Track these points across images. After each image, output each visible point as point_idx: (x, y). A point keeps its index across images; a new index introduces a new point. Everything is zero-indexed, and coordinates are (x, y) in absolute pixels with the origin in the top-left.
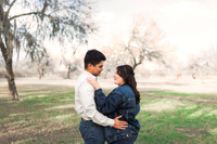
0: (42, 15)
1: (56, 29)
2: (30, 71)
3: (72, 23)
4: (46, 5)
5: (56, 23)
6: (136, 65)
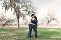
0: (26, 11)
1: (29, 14)
2: (22, 24)
3: (32, 12)
4: (27, 9)
5: (29, 12)
6: (49, 22)
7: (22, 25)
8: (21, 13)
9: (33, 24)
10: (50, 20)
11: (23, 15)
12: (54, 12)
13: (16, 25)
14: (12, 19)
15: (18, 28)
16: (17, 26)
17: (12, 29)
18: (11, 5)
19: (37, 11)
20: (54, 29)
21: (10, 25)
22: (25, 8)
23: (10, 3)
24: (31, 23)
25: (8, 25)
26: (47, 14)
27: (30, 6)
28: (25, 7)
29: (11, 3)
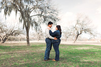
0: (41, 15)
1: (45, 20)
3: (51, 18)
4: (42, 12)
5: (45, 18)
6: (78, 35)
7: (34, 39)
8: (32, 19)
9: (53, 38)
10: (81, 31)
11: (35, 23)
12: (86, 17)
13: (23, 39)
14: (17, 29)
15: (27, 44)
16: (26, 42)
17: (18, 46)
18: (14, 5)
19: (59, 16)
20: (86, 46)
21: (13, 40)
22: (38, 11)
23: (12, 2)
24: (51, 37)
25: (9, 40)
26: (76, 22)
27: (48, 8)
28: (38, 9)
29: (14, 1)
